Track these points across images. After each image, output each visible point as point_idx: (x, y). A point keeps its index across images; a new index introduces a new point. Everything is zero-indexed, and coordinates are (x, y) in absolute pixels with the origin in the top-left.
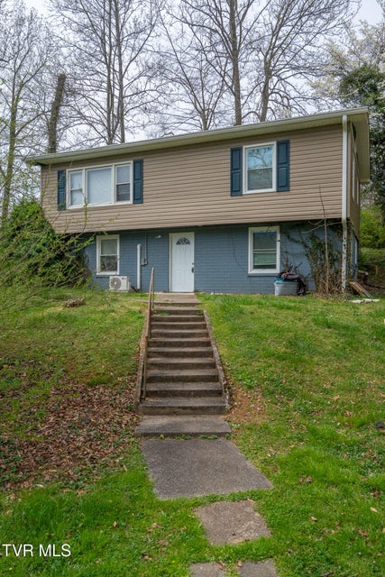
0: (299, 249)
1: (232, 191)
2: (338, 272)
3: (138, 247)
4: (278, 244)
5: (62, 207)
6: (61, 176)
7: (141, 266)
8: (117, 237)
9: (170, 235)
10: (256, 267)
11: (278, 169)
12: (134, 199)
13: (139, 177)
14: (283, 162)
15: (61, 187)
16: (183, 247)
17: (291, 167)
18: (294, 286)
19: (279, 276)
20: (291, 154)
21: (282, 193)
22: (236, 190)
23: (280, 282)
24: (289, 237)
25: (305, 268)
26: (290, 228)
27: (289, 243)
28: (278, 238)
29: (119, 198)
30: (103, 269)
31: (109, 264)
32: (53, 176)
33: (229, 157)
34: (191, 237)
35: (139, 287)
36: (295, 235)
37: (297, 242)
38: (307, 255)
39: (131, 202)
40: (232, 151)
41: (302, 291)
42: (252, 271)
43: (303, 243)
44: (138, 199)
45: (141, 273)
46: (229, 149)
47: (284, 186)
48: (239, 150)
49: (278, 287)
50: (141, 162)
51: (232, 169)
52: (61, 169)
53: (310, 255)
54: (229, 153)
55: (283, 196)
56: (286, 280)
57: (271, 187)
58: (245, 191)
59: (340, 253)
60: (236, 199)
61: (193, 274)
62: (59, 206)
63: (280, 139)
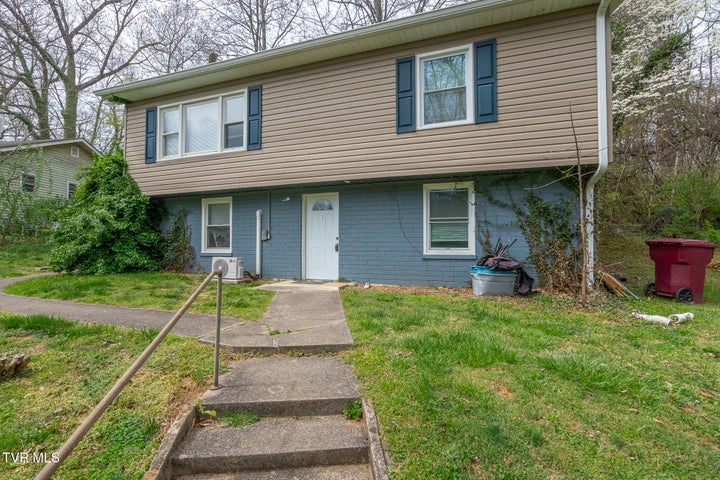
0: (508, 217)
1: (399, 126)
3: (258, 213)
4: (472, 210)
5: (150, 157)
6: (151, 115)
7: (262, 241)
8: (229, 200)
9: (304, 196)
10: (434, 244)
11: (477, 86)
12: (249, 144)
13: (255, 113)
14: (486, 78)
15: (150, 132)
16: (321, 213)
17: (500, 83)
18: (510, 280)
19: (482, 262)
20: (499, 62)
21: (482, 126)
22: (405, 124)
23: (486, 272)
24: (490, 199)
25: (520, 249)
26: (492, 183)
27: (490, 208)
28: (472, 199)
29: (227, 144)
30: (211, 244)
31: (218, 238)
32: (140, 117)
33: (394, 73)
34: (334, 199)
35: (258, 272)
36: (500, 195)
37: (503, 206)
38: (521, 227)
39: (244, 148)
40: (399, 63)
41: (525, 289)
42: (428, 251)
43: (514, 206)
44: (255, 143)
45: (262, 251)
46: (394, 61)
47: (487, 113)
48: (411, 62)
49: (480, 282)
50: (259, 89)
51: (399, 92)
52: (151, 105)
53: (527, 225)
54: (394, 67)
55: (487, 130)
57: (465, 118)
58: (420, 125)
60: (407, 138)
61: (337, 254)
62: (147, 158)
63: (479, 39)
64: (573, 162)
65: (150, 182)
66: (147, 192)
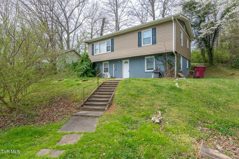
0: (161, 63)
1: (139, 46)
2: (174, 70)
3: (114, 65)
5: (93, 54)
6: (93, 45)
7: (115, 70)
8: (108, 62)
9: (122, 61)
10: (148, 69)
11: (152, 37)
12: (111, 50)
13: (112, 44)
14: (154, 35)
15: (93, 49)
16: (126, 64)
17: (156, 36)
18: (158, 75)
19: (153, 72)
20: (156, 32)
22: (140, 45)
23: (154, 74)
24: (157, 59)
25: (162, 69)
26: (158, 56)
27: (158, 61)
28: (154, 60)
29: (107, 51)
30: (105, 72)
31: (106, 70)
32: (91, 46)
33: (138, 35)
34: (128, 61)
35: (114, 77)
36: (159, 59)
37: (160, 61)
38: (163, 65)
39: (110, 51)
41: (160, 76)
42: (146, 71)
43: (162, 61)
44: (113, 50)
45: (114, 72)
46: (138, 33)
47: (154, 42)
48: (141, 32)
49: (153, 75)
50: (113, 39)
51: (138, 39)
52: (93, 43)
53: (165, 64)
54: (138, 34)
55: (154, 46)
56: (155, 73)
57: (151, 43)
58: (142, 45)
59: (174, 63)
60: (140, 48)
61: (129, 72)
62: (92, 54)
63: (153, 28)
64: (165, 52)
65: (93, 59)
66: (92, 61)
